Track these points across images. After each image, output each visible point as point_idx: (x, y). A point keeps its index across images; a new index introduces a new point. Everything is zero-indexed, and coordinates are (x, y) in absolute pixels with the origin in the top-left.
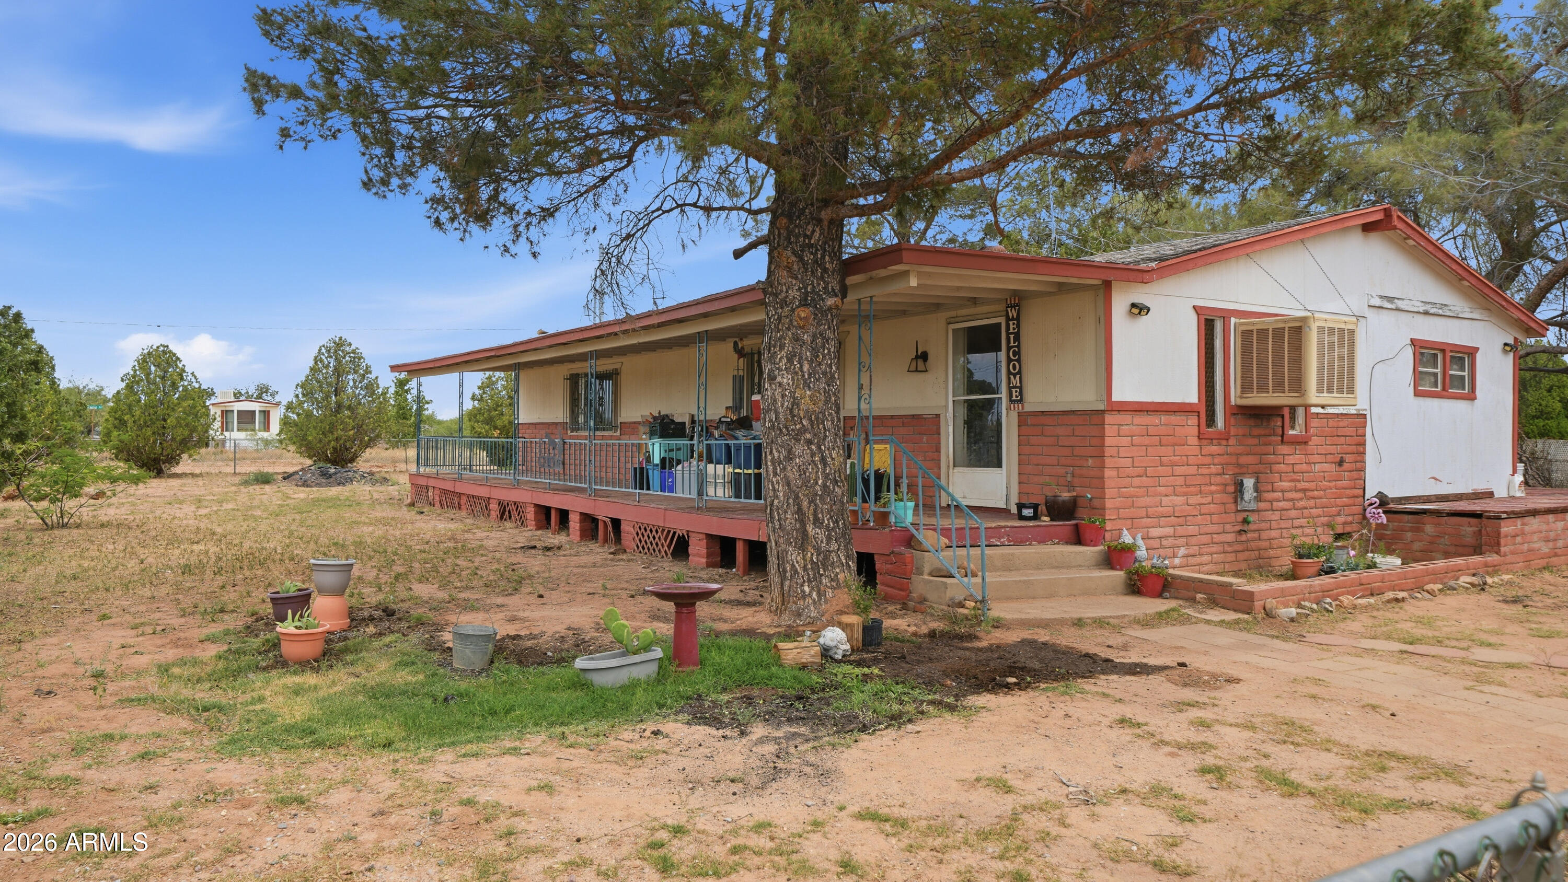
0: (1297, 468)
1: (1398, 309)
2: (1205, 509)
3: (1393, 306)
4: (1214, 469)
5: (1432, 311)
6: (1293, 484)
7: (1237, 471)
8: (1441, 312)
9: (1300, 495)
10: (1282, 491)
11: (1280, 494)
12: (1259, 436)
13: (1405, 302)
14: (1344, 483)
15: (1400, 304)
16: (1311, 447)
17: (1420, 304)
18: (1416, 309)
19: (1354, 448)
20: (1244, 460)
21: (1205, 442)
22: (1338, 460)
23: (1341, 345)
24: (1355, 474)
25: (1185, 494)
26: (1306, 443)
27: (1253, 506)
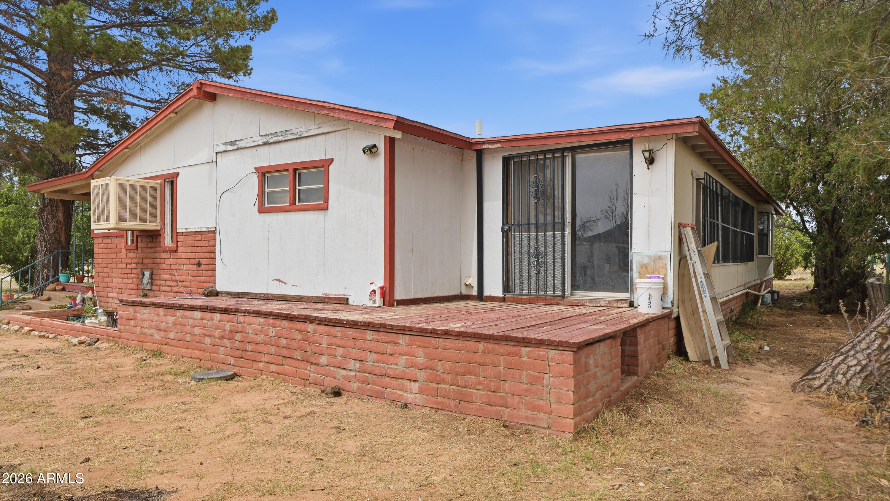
0: (173, 267)
1: (239, 149)
2: (129, 286)
3: (235, 147)
4: (133, 266)
5: (271, 141)
6: (170, 276)
7: (142, 267)
8: (281, 138)
9: (175, 284)
10: (165, 280)
11: (164, 282)
12: (151, 248)
13: (246, 141)
14: (203, 278)
15: (241, 144)
16: (179, 254)
17: (260, 138)
18: (255, 144)
19: (207, 255)
20: (146, 261)
21: (128, 251)
22: (197, 262)
23: (103, 194)
24: (209, 273)
25: (122, 278)
26: (176, 251)
27: (149, 287)
